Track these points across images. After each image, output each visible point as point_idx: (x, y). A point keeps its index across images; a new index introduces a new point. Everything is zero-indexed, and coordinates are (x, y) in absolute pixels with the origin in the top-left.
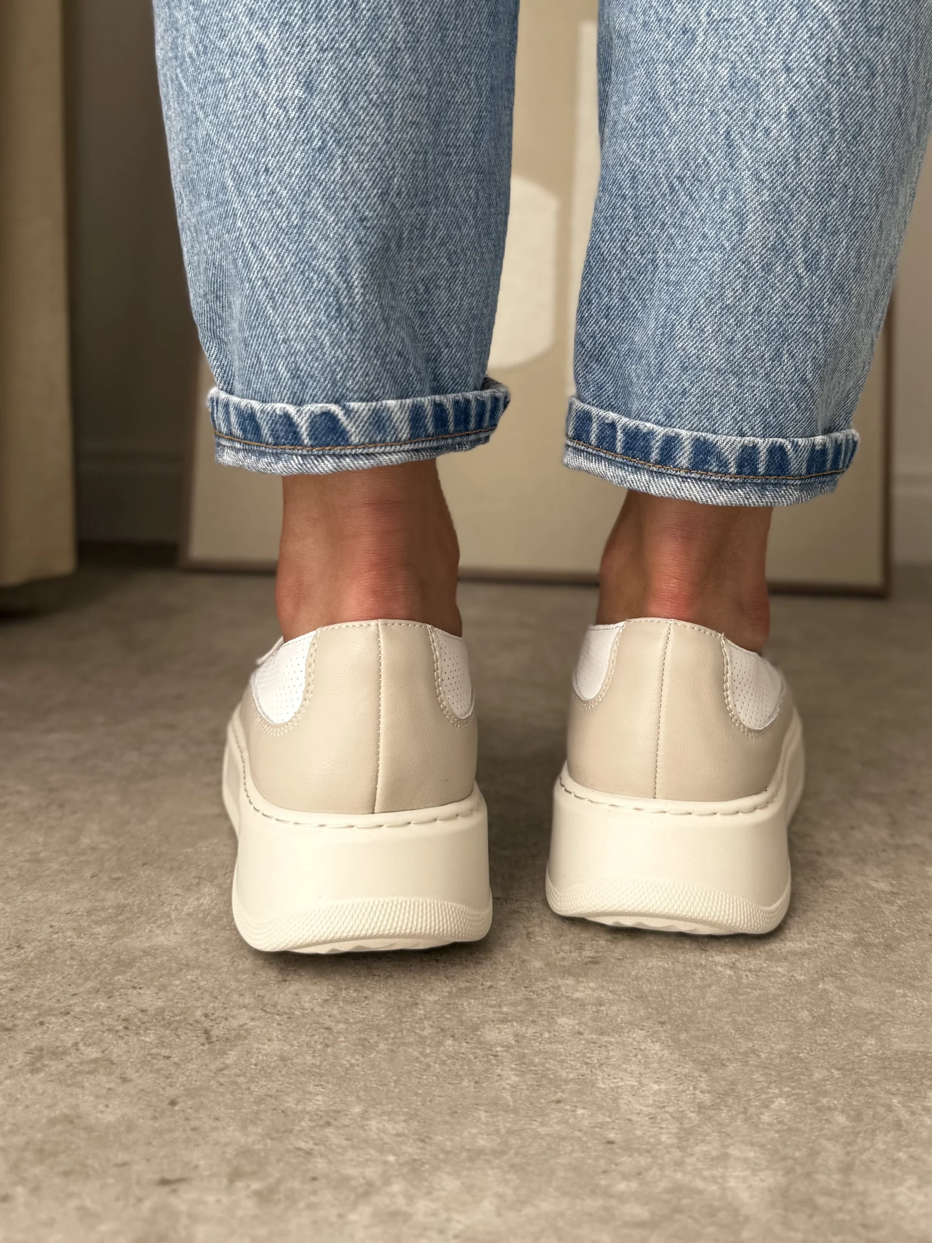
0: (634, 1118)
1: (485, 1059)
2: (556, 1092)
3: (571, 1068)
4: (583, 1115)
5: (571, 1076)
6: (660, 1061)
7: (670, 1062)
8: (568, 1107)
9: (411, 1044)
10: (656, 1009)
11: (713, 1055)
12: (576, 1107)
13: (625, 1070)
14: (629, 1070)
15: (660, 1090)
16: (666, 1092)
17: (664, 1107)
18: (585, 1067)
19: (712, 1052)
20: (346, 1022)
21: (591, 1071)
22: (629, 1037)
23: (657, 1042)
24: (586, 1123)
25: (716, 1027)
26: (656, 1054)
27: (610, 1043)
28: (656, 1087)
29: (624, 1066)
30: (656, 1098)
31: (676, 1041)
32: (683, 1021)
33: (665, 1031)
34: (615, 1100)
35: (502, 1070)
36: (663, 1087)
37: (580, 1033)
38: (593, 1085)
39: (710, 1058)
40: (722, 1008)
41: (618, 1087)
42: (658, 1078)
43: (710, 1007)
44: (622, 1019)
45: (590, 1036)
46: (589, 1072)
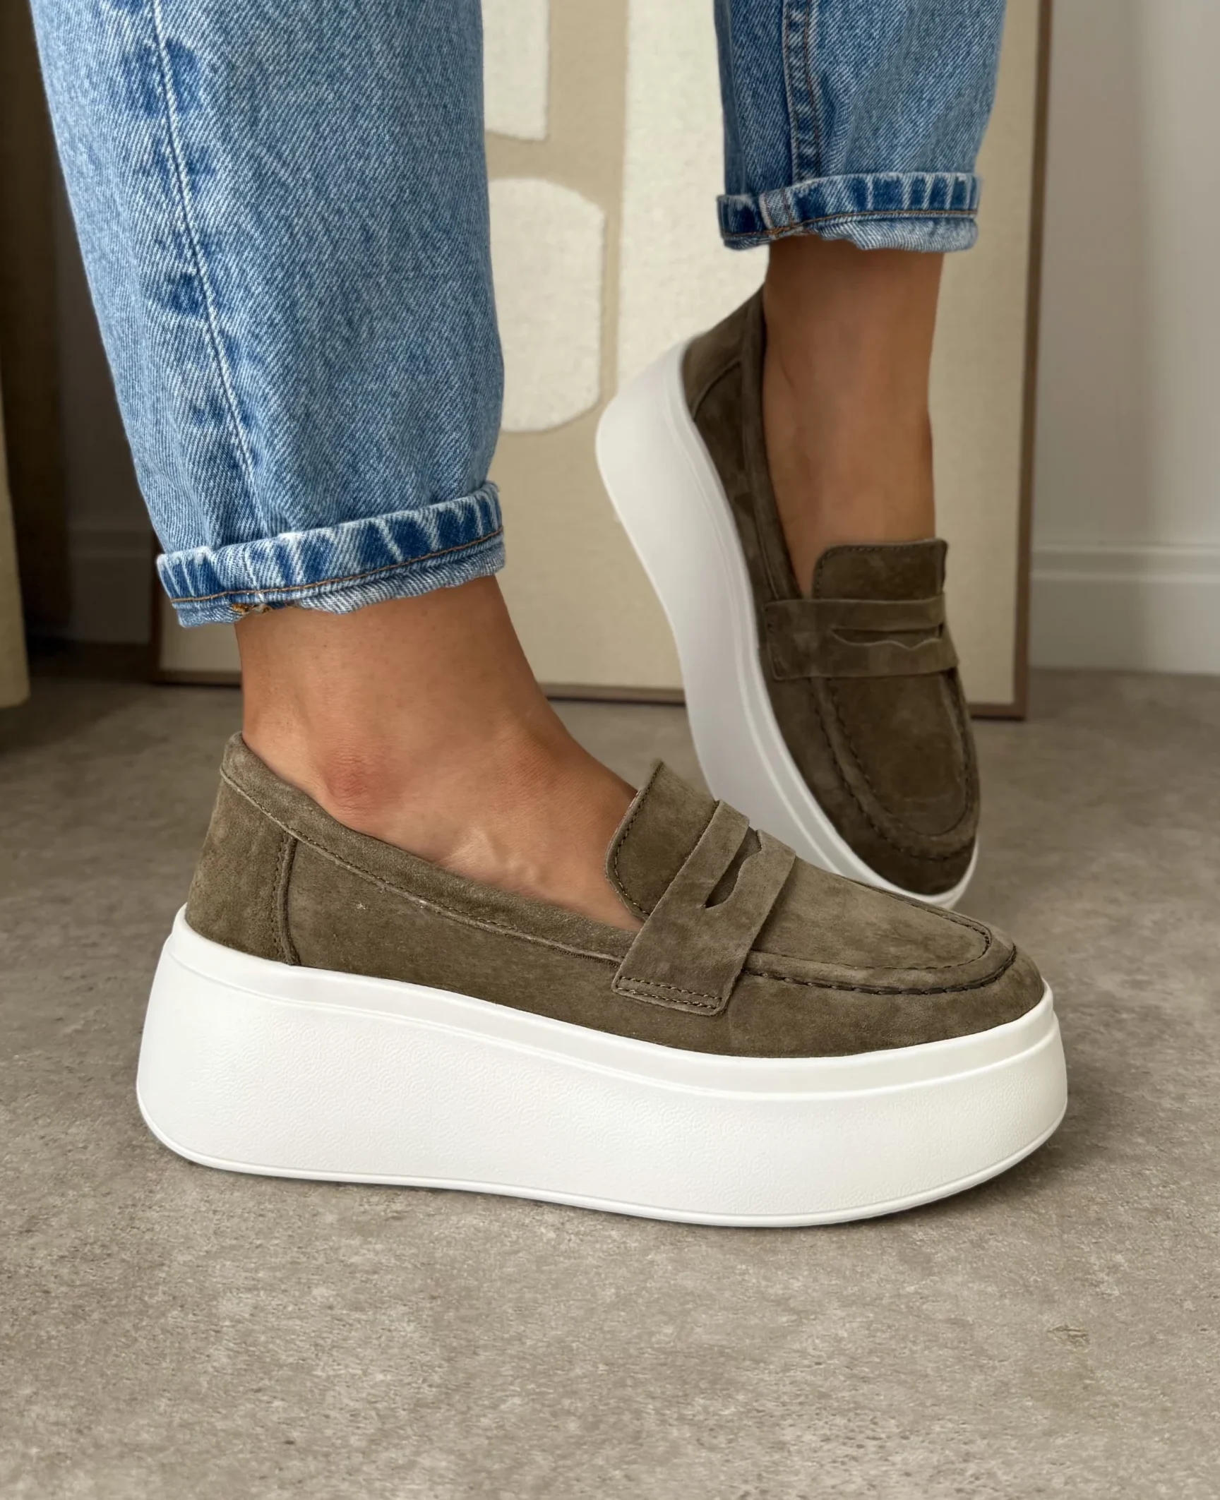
0: (332, 1414)
1: (204, 1336)
2: (262, 1379)
3: (296, 1351)
4: (277, 1407)
5: (291, 1360)
6: (405, 1345)
7: (415, 1347)
8: (265, 1398)
9: (129, 1313)
10: (437, 1281)
11: (469, 1341)
12: (275, 1397)
13: (357, 1357)
14: (362, 1355)
15: (382, 1381)
16: (388, 1385)
17: (376, 1402)
18: (313, 1348)
19: (471, 1337)
20: (71, 1285)
21: (317, 1355)
22: (384, 1314)
23: (413, 1321)
24: (275, 1418)
25: (494, 1304)
26: (404, 1337)
27: (359, 1321)
28: (380, 1377)
29: (359, 1350)
30: (372, 1391)
31: (437, 1320)
32: (460, 1296)
33: (431, 1308)
34: (324, 1392)
35: (216, 1349)
36: (389, 1377)
37: (331, 1308)
38: (309, 1371)
39: (463, 1343)
40: (516, 1281)
41: (338, 1376)
42: (390, 1366)
43: (501, 1278)
44: (389, 1292)
45: (340, 1311)
46: (313, 1356)
